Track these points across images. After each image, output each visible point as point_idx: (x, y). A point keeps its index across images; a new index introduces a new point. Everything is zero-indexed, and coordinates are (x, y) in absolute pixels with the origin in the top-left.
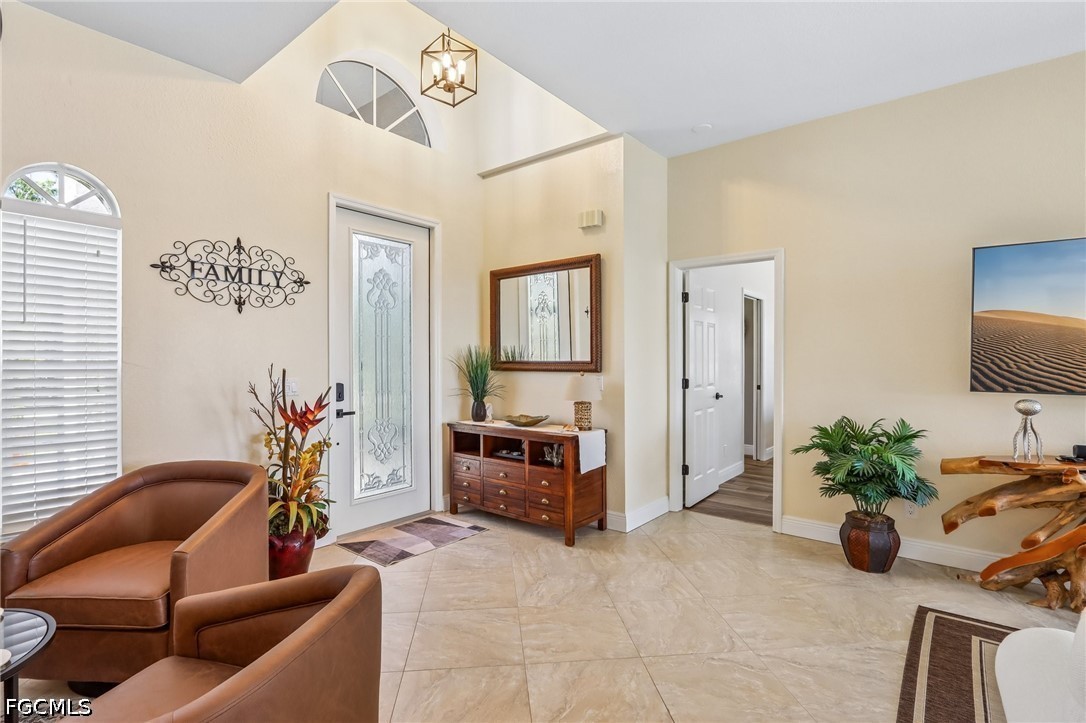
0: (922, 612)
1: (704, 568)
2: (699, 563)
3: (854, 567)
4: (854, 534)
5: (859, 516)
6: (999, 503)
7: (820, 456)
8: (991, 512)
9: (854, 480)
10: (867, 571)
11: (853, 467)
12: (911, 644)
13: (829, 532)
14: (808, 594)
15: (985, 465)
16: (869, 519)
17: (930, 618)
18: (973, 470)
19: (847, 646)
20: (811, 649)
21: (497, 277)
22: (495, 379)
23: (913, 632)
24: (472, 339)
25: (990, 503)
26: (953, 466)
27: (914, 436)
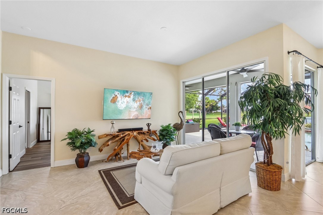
0: (100, 171)
1: (36, 187)
2: (32, 186)
3: (80, 168)
4: (80, 159)
5: (81, 154)
6: (109, 143)
7: (68, 141)
8: (108, 145)
9: (82, 145)
10: (83, 168)
11: (82, 141)
12: (102, 178)
13: (72, 161)
14: (74, 179)
15: (107, 135)
16: (84, 154)
17: (102, 172)
18: (105, 137)
19: (91, 186)
20: (84, 191)
23: (101, 176)
25: (108, 144)
26: (101, 137)
27: (92, 131)
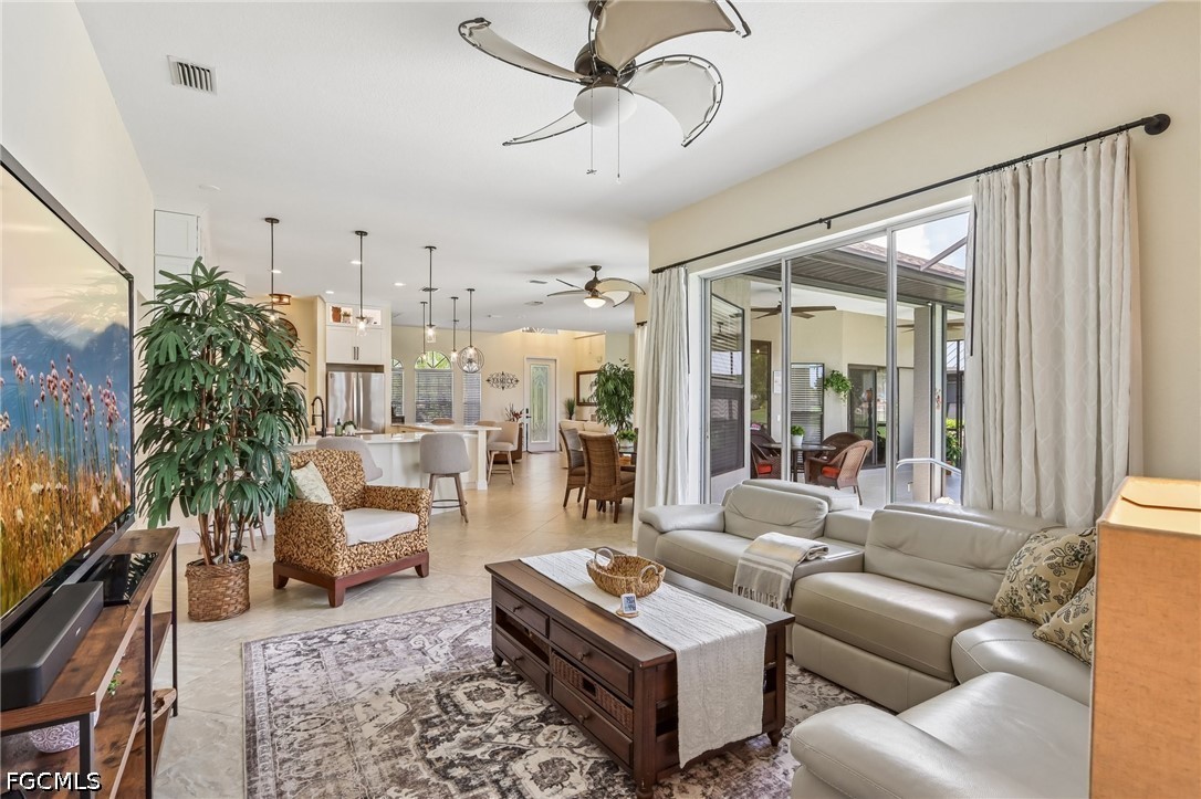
21: (579, 374)
22: (576, 408)
24: (571, 395)
